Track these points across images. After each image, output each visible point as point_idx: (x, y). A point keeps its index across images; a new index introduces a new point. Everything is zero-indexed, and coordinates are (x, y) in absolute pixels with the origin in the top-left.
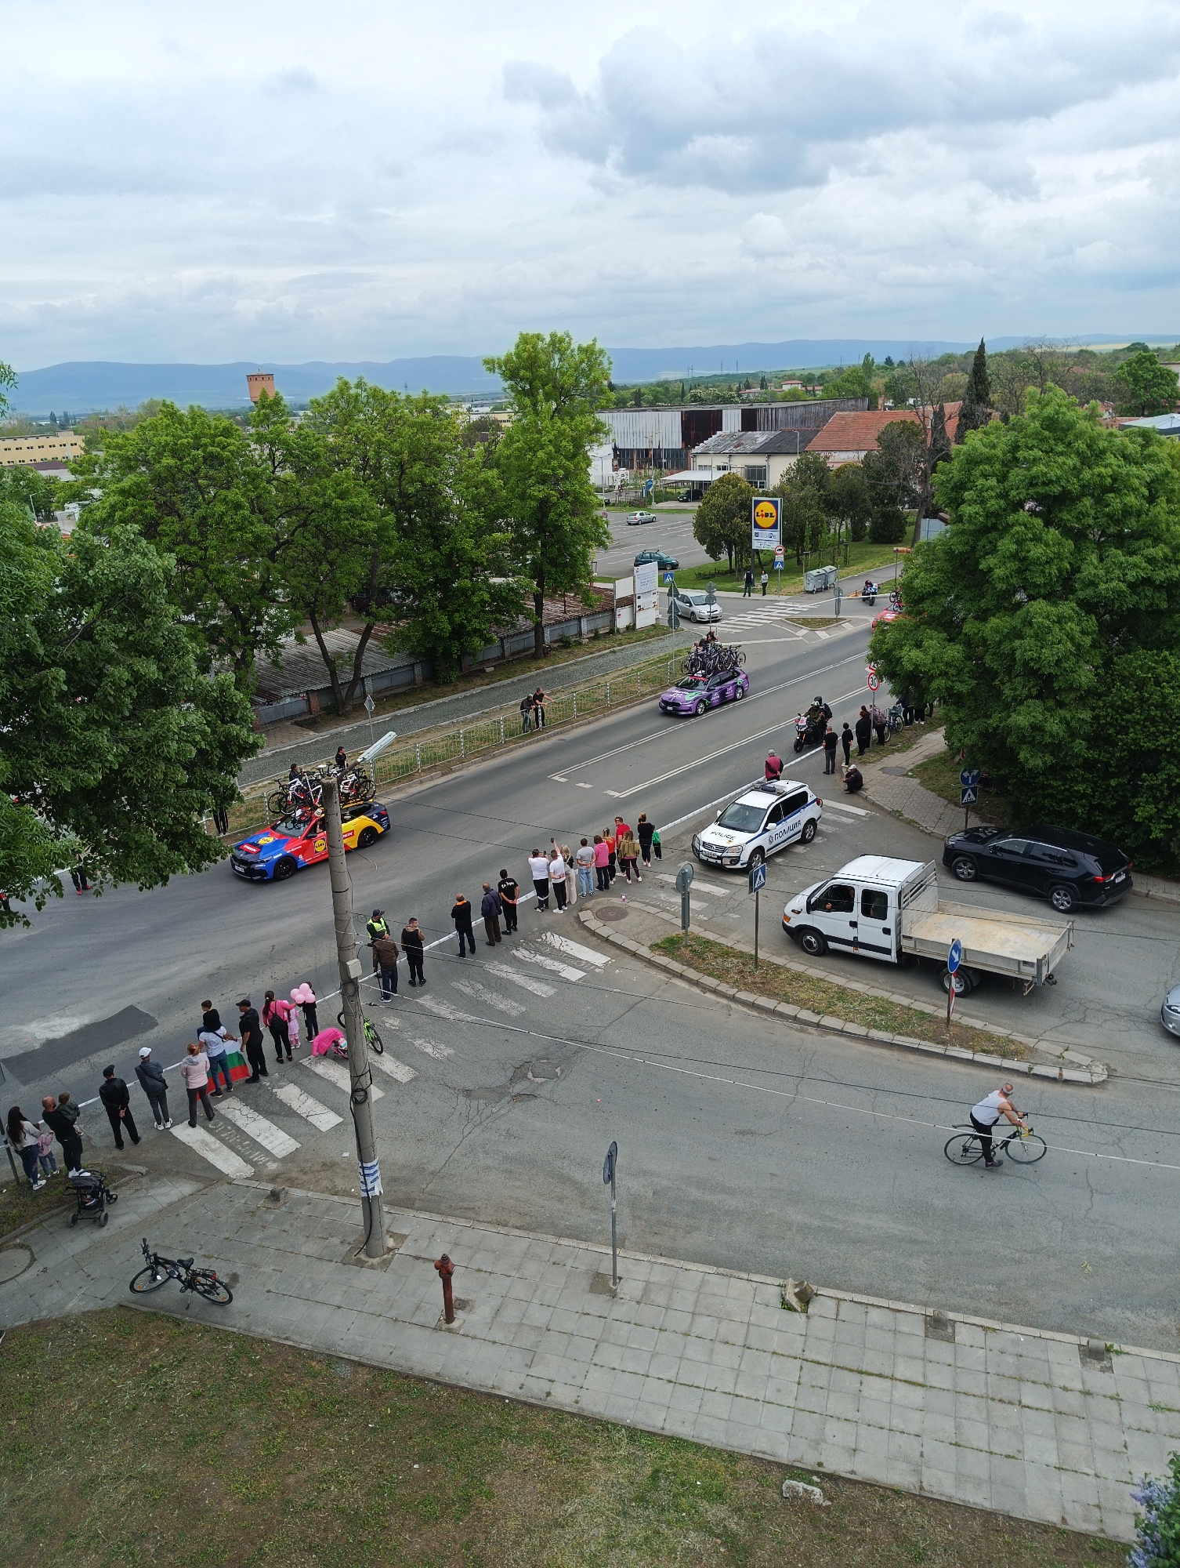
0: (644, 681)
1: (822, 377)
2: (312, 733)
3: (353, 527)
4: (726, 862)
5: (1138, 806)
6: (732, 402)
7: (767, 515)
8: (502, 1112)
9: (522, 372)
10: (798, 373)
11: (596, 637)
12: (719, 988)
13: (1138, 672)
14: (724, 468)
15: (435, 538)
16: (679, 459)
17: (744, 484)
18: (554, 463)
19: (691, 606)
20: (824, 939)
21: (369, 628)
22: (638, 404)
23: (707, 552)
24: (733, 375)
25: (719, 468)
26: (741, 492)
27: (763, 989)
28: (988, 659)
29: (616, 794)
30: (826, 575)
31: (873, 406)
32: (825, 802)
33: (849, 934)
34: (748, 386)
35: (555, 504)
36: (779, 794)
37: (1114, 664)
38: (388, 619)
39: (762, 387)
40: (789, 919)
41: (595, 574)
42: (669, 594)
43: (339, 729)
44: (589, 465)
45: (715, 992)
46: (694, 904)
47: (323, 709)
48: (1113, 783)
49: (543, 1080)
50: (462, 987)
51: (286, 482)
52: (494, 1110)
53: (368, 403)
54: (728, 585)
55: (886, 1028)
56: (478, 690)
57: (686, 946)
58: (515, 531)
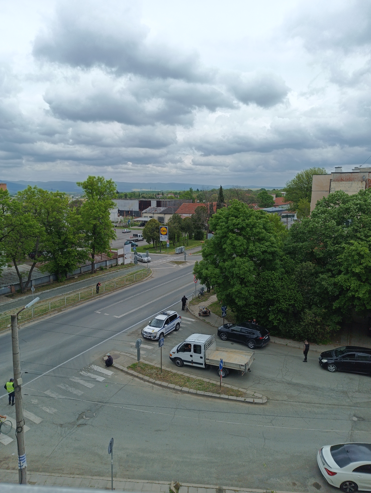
0: (127, 280)
1: (179, 193)
2: (11, 299)
3: (30, 231)
4: (152, 337)
5: (270, 316)
6: (154, 199)
7: (164, 231)
8: (74, 431)
9: (89, 187)
10: (173, 192)
11: (112, 267)
12: (149, 380)
13: (266, 277)
14: (152, 217)
15: (59, 236)
16: (138, 214)
17: (157, 222)
18: (99, 213)
19: (142, 257)
20: (183, 361)
21: (35, 264)
22: (126, 198)
23: (146, 241)
24: (154, 191)
25: (150, 217)
26: (156, 224)
27: (163, 379)
28: (226, 273)
29: (117, 317)
30: (182, 249)
31: (193, 202)
32: (182, 317)
33: (190, 359)
34: (158, 194)
35: (98, 226)
36: (168, 315)
37: (260, 275)
38: (41, 261)
39: (162, 195)
40: (171, 355)
41: (112, 248)
42: (135, 254)
43: (22, 298)
44: (109, 214)
45: (148, 381)
46: (142, 352)
47: (17, 291)
48: (262, 309)
49: (89, 418)
50: (62, 387)
51: (7, 217)
52: (71, 431)
53: (37, 193)
54: (153, 252)
55: (202, 390)
56: (72, 284)
57: (139, 366)
58: (86, 234)
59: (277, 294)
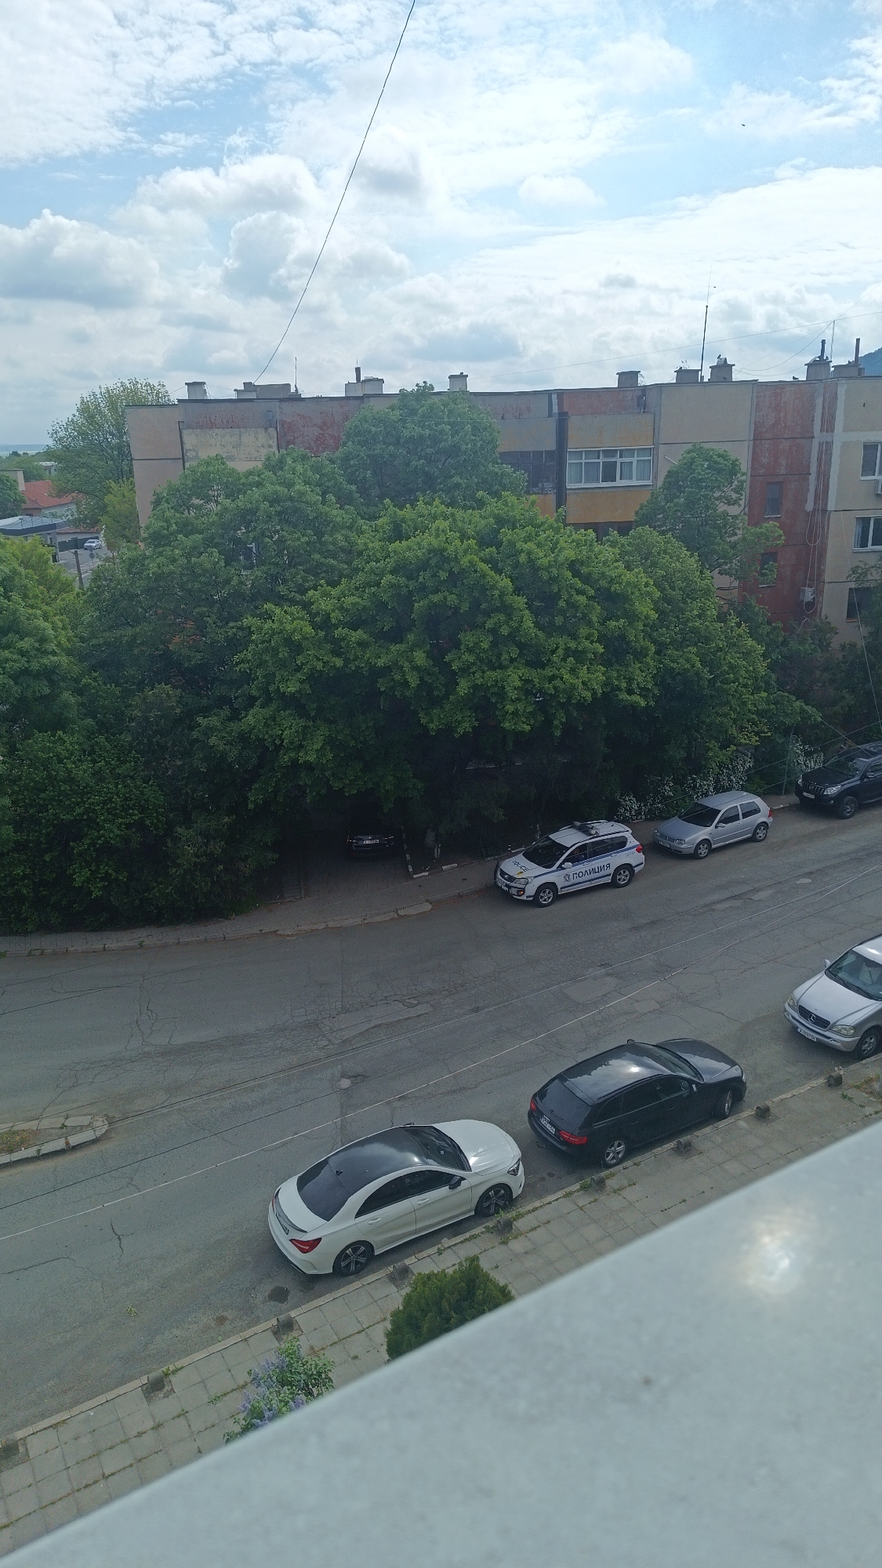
5: (75, 872)
13: (40, 754)
37: (18, 750)
48: (47, 858)
59: (84, 803)
